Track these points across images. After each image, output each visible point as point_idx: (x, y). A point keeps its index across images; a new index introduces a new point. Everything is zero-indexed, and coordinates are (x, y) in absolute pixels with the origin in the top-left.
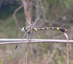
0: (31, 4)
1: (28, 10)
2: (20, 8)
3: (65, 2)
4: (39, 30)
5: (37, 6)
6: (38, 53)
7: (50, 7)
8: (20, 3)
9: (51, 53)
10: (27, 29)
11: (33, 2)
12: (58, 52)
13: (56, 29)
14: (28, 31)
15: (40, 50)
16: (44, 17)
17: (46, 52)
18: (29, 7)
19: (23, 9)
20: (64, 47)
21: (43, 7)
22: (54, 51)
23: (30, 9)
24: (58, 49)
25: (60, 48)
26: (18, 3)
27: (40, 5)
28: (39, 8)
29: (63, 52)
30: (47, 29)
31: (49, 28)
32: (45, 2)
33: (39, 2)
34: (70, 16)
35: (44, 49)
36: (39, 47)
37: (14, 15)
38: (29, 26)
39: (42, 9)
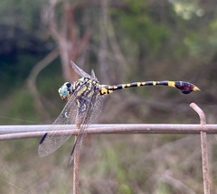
0: (84, 46)
2: (49, 59)
3: (187, 42)
4: (113, 89)
5: (102, 54)
7: (142, 55)
8: (50, 46)
10: (76, 88)
11: (91, 41)
14: (79, 94)
20: (190, 181)
21: (119, 57)
25: (178, 184)
26: (44, 43)
27: (110, 49)
28: (107, 60)
31: (144, 83)
32: (126, 42)
33: (108, 42)
35: (126, 187)
36: (111, 182)
37: (31, 83)
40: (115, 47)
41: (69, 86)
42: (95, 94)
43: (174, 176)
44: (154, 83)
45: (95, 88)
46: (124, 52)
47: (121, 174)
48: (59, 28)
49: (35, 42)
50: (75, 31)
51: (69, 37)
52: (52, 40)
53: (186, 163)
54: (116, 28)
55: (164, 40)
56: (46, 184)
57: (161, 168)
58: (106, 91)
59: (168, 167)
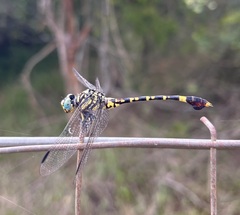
0: (83, 39)
1: (71, 61)
2: (45, 52)
3: (195, 37)
5: (103, 49)
6: (106, 202)
7: (147, 50)
8: (45, 38)
9: (149, 202)
10: (80, 100)
11: (91, 34)
12: (170, 199)
13: (178, 99)
14: (83, 107)
15: (110, 192)
16: (127, 83)
17: (132, 201)
18: (76, 51)
19: (54, 56)
20: (191, 184)
21: (122, 52)
22: (159, 197)
23: (80, 57)
24: (170, 190)
25: (179, 187)
26: (38, 35)
27: (112, 43)
28: (108, 55)
29: (188, 199)
30: (145, 99)
31: (153, 97)
32: (130, 35)
33: (110, 35)
34: (211, 82)
35: (125, 190)
37: (25, 78)
38: (87, 92)
39: (118, 59)
40: (118, 41)
41: (72, 98)
42: (100, 108)
43: (176, 179)
44: (165, 97)
45: (100, 101)
46: (127, 47)
47: (120, 176)
48: (56, 18)
49: (29, 33)
50: (74, 22)
51: (67, 29)
52: (48, 32)
53: (189, 166)
54: (119, 20)
55: (171, 34)
56: (41, 185)
57: (162, 170)
58: (112, 104)
59: (169, 169)
